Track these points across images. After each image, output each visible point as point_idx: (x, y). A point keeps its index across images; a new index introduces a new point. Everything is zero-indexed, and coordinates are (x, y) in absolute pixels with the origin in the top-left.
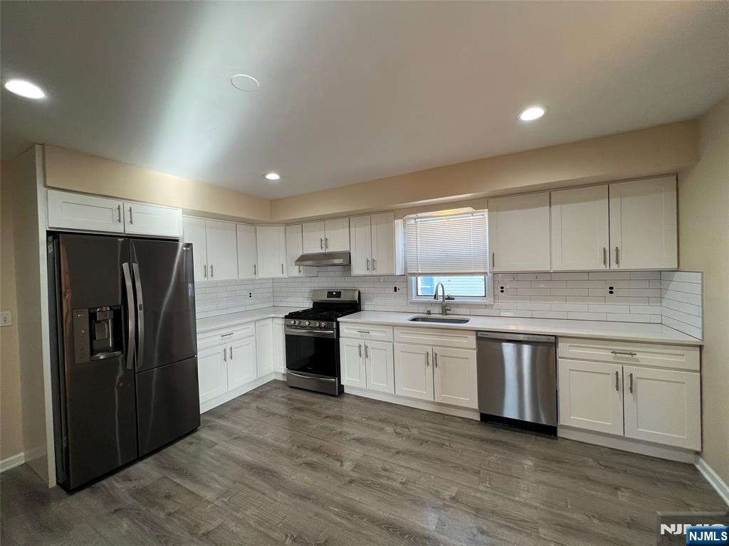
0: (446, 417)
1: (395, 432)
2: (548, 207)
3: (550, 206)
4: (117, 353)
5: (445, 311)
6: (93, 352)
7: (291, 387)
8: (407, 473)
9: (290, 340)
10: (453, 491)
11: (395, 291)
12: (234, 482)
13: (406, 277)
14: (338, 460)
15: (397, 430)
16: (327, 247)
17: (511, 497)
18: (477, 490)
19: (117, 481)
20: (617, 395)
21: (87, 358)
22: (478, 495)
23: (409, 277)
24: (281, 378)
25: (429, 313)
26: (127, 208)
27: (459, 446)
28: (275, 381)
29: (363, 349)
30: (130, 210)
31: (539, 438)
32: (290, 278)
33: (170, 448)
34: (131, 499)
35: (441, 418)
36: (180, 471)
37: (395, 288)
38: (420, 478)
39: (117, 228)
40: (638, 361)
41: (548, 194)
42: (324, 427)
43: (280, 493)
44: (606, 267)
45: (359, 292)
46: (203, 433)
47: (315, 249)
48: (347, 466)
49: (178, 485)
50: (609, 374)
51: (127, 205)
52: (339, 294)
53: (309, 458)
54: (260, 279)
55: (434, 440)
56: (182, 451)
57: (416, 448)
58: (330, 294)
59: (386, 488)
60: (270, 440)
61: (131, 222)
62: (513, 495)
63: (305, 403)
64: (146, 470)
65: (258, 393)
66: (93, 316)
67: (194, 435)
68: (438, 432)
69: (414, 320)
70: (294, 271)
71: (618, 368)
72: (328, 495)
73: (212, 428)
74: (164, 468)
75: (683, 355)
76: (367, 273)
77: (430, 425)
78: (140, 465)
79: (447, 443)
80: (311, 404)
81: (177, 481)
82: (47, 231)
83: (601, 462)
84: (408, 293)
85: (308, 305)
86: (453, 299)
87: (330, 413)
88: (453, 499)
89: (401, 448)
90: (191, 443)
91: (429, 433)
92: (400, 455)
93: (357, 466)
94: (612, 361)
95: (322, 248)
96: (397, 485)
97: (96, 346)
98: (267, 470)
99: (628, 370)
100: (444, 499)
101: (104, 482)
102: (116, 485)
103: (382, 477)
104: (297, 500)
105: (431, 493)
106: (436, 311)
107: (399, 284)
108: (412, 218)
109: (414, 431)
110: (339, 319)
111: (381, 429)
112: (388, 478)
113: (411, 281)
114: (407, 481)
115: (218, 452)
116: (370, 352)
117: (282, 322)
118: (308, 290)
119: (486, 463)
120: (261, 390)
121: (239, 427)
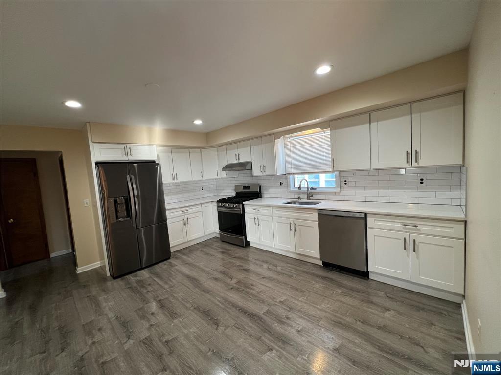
0: (303, 262)
1: (268, 268)
2: (369, 124)
3: (370, 124)
4: (128, 218)
5: (309, 198)
6: (117, 218)
7: (223, 241)
8: (263, 288)
9: (221, 215)
10: (283, 298)
11: (281, 185)
12: (178, 282)
13: (286, 176)
14: (231, 278)
15: (269, 267)
16: (239, 159)
17: (314, 305)
18: (298, 300)
19: (132, 277)
20: (405, 253)
21: (115, 220)
22: (296, 302)
23: (288, 176)
24: (218, 236)
25: (299, 198)
26: (128, 148)
27: (302, 278)
28: (216, 238)
29: (257, 220)
30: (130, 149)
31: (355, 278)
32: (222, 178)
33: (156, 265)
34: (135, 284)
35: (300, 262)
36: (158, 275)
37: (281, 183)
38: (269, 290)
39: (124, 158)
40: (420, 231)
41: (368, 115)
42: (230, 262)
43: (197, 289)
44: (409, 165)
45: (260, 186)
46: (172, 261)
47: (233, 161)
48: (234, 281)
49: (155, 281)
50: (400, 239)
51: (128, 146)
52: (249, 187)
53: (217, 276)
54: (206, 180)
55: (287, 273)
56: (160, 267)
57: (275, 277)
58: (244, 188)
59: (248, 293)
60: (201, 266)
61: (131, 154)
62: (316, 304)
63: (226, 250)
64: (144, 274)
65: (204, 243)
66: (116, 202)
67: (168, 261)
68: (293, 270)
69: (289, 203)
70: (223, 174)
71: (407, 235)
72: (218, 292)
73: (177, 258)
74: (151, 273)
75: (452, 228)
76: (261, 174)
77: (290, 265)
78: (142, 271)
79: (294, 276)
80: (229, 250)
81: (155, 279)
82: (95, 163)
83: (388, 295)
84: (288, 186)
85: (233, 194)
86: (316, 189)
87: (237, 255)
88: (281, 302)
89: (266, 276)
90: (165, 264)
91: (288, 270)
92: (264, 279)
93: (239, 282)
94: (403, 230)
95: (236, 160)
96: (254, 292)
97: (119, 215)
98: (195, 279)
99: (413, 236)
100: (276, 302)
101: (127, 276)
102: (131, 278)
103: (249, 288)
104: (203, 293)
105: (270, 298)
106: (304, 198)
107: (283, 181)
108: (287, 138)
109: (279, 268)
110: (244, 203)
111: (261, 266)
112: (252, 289)
113: (289, 178)
114: (261, 291)
115: (176, 269)
116: (261, 222)
117: (215, 204)
118: (234, 185)
119: (312, 288)
120: (207, 242)
121: (190, 259)
